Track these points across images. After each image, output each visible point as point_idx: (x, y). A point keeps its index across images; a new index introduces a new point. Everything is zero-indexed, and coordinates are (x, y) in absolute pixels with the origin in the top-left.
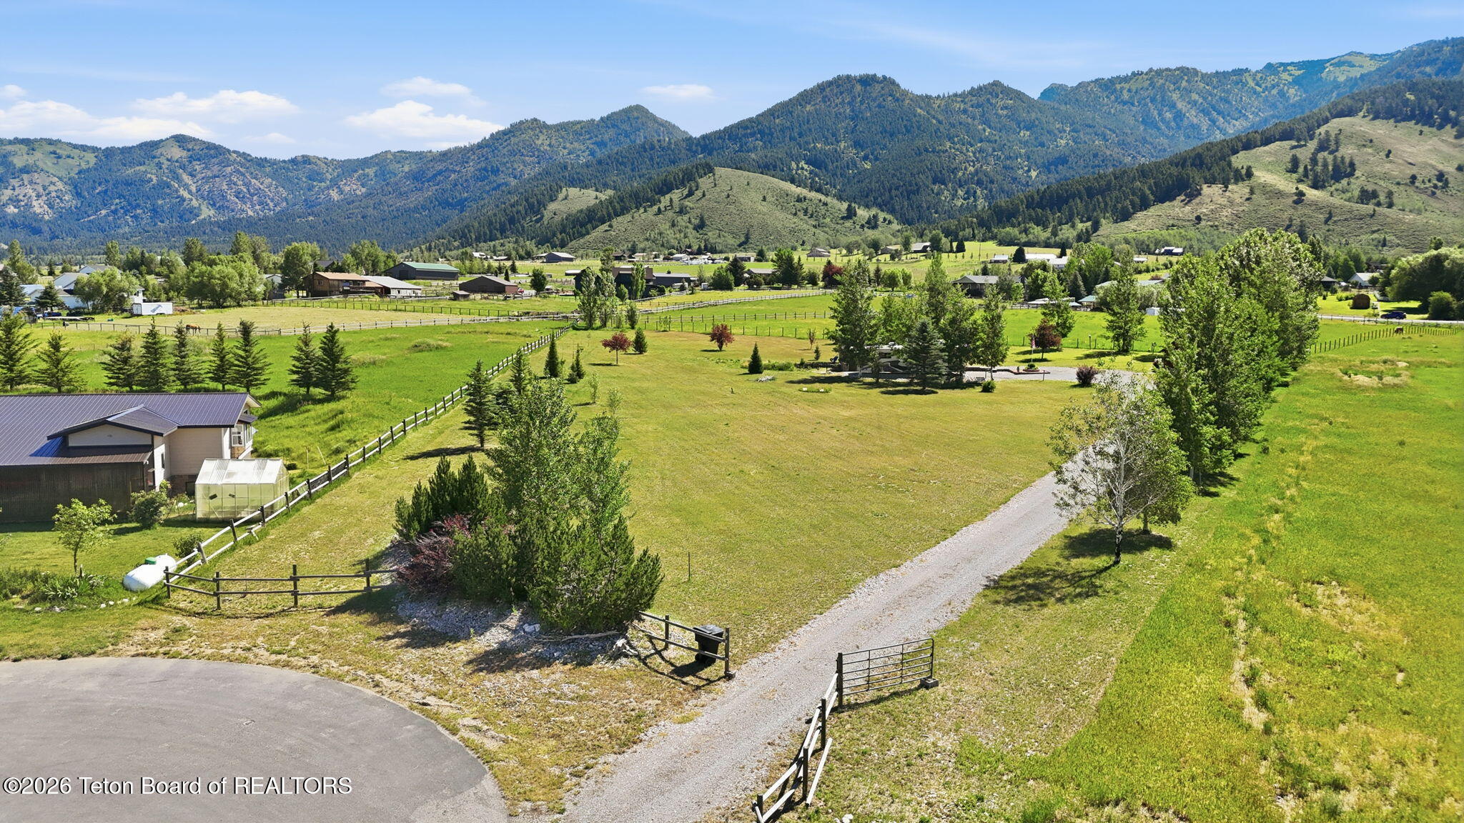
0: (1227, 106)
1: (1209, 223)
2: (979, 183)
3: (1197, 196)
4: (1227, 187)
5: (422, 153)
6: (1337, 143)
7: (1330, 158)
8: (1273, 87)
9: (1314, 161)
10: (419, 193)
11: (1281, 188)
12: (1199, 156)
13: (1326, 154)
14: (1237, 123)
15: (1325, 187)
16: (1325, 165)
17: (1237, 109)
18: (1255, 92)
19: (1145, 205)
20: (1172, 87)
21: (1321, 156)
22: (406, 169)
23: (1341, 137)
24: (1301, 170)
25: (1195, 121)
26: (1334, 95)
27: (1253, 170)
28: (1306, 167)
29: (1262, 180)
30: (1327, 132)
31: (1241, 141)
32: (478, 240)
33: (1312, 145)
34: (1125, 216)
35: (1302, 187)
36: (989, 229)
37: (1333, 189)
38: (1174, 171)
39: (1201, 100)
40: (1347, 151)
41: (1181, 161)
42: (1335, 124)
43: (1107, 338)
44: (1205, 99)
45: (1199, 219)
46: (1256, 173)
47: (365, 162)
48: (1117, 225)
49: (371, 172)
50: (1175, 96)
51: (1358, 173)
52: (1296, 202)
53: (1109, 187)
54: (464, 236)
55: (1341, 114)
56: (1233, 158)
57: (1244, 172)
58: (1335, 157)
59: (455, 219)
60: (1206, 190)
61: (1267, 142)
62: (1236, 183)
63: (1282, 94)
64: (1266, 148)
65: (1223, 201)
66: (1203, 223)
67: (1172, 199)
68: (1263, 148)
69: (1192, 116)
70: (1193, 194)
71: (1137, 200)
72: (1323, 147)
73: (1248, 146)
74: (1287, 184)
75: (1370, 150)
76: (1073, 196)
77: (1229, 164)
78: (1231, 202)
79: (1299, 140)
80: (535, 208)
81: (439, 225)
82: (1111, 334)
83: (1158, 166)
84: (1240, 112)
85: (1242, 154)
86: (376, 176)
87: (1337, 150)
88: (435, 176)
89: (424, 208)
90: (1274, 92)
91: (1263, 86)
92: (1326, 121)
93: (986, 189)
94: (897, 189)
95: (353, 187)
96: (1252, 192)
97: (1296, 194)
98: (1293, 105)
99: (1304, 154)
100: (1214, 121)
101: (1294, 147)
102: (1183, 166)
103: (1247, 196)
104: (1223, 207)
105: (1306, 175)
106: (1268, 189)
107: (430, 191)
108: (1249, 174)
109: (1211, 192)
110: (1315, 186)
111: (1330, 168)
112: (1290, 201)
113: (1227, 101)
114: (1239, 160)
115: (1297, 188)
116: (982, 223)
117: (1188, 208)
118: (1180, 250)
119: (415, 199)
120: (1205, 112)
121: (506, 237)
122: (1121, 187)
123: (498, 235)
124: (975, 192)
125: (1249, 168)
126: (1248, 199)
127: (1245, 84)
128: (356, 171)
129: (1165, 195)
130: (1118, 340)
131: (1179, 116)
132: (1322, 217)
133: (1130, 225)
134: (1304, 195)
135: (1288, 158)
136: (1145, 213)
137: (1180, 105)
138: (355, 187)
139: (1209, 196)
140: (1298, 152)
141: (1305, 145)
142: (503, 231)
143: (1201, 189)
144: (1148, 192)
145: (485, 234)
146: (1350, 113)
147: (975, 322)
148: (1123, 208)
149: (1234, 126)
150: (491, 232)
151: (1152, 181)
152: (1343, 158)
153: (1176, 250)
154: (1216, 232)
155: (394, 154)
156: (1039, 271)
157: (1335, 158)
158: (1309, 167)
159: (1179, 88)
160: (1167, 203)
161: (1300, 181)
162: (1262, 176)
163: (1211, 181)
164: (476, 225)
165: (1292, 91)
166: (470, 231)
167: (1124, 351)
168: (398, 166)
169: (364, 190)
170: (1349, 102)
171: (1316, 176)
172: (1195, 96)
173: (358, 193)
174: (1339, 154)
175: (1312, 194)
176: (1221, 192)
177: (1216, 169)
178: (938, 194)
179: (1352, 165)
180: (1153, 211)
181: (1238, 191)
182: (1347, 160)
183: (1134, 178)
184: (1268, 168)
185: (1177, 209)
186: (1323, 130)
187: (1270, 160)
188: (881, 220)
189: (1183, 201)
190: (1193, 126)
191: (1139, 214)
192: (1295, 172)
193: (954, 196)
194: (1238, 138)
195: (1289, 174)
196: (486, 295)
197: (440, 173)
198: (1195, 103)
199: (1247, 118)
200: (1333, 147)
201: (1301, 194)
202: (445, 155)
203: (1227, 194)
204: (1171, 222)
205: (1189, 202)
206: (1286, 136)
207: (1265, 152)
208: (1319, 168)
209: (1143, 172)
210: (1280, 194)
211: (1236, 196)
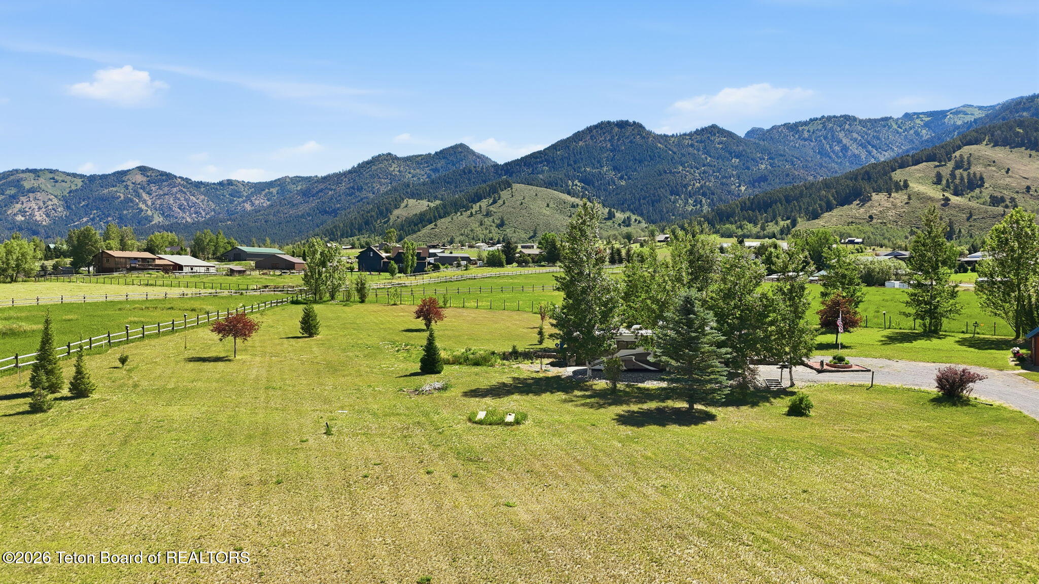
0: (878, 141)
1: (879, 221)
2: (704, 195)
3: (868, 201)
4: (890, 195)
5: (310, 177)
6: (969, 163)
7: (965, 174)
8: (911, 128)
9: (953, 175)
10: (306, 205)
11: (932, 195)
12: (867, 173)
13: (961, 170)
14: (886, 154)
15: (963, 195)
16: (962, 179)
17: (886, 144)
18: (898, 132)
19: (830, 208)
20: (839, 129)
21: (958, 172)
22: (299, 188)
23: (972, 159)
24: (944, 182)
25: (857, 152)
26: (956, 133)
27: (909, 182)
28: (948, 180)
29: (916, 189)
30: (961, 156)
31: (897, 162)
32: (342, 236)
33: (951, 165)
34: (815, 216)
35: (947, 194)
36: (713, 226)
37: (969, 196)
38: (850, 183)
39: (860, 138)
40: (977, 169)
41: (854, 177)
42: (966, 150)
43: (907, 315)
44: (863, 137)
45: (871, 217)
46: (911, 185)
47: (271, 184)
48: (810, 222)
49: (274, 190)
50: (841, 135)
51: (986, 185)
52: (943, 205)
53: (801, 194)
54: (333, 233)
55: (970, 143)
56: (893, 174)
57: (902, 184)
58: (969, 172)
59: (330, 222)
60: (875, 196)
61: (917, 163)
62: (897, 191)
63: (917, 134)
64: (916, 167)
65: (889, 205)
66: (875, 221)
67: (850, 203)
68: (913, 167)
69: (854, 149)
70: (866, 200)
71: (824, 204)
72: (959, 165)
73: (902, 166)
74: (935, 193)
75: (994, 168)
76: (775, 202)
77: (891, 179)
78: (895, 206)
79: (940, 161)
80: (384, 212)
81: (318, 226)
82: (912, 310)
83: (837, 180)
84: (888, 146)
85: (898, 171)
86: (277, 193)
87: (969, 168)
88: (317, 193)
89: (309, 215)
90: (912, 132)
91: (903, 128)
92: (959, 148)
93: (709, 198)
94: (644, 199)
95: (261, 201)
96: (909, 198)
97: (943, 200)
98: (927, 141)
99: (946, 171)
100: (870, 153)
101: (936, 166)
102: (856, 179)
103: (906, 201)
104: (888, 209)
105: (948, 186)
106: (921, 196)
107: (314, 203)
108: (906, 186)
109: (879, 199)
110: (956, 194)
111: (966, 181)
112: (938, 205)
113: (878, 139)
114: (898, 175)
115: (944, 195)
116: (708, 222)
117: (862, 210)
118: (860, 240)
119: (303, 208)
120: (863, 146)
121: (362, 234)
122: (811, 195)
123: (357, 233)
124: (701, 201)
125: (906, 181)
126: (907, 203)
127: (890, 127)
128: (264, 190)
129: (845, 201)
131: (845, 149)
132: (965, 216)
133: (820, 222)
134: (950, 200)
135: (933, 174)
136: (830, 213)
137: (845, 141)
138: (262, 201)
139: (877, 201)
140: (940, 169)
141: (945, 165)
142: (360, 230)
143: (871, 196)
144: (831, 198)
145: (347, 232)
146: (977, 142)
148: (813, 210)
149: (885, 156)
150: (351, 230)
151: (834, 191)
152: (975, 174)
153: (857, 240)
154: (885, 227)
155: (292, 179)
157: (969, 174)
158: (950, 181)
159: (843, 129)
160: (846, 207)
161: (944, 190)
162: (915, 187)
163: (878, 191)
164: (342, 225)
165: (924, 131)
166: (337, 230)
167: (932, 332)
168: (293, 186)
169: (268, 203)
170: (975, 134)
171: (956, 187)
172: (855, 135)
173: (265, 205)
174: (972, 171)
175: (955, 199)
176: (886, 198)
177: (881, 182)
178: (674, 202)
179: (982, 179)
180: (835, 212)
181: (899, 197)
182: (978, 176)
183: (820, 189)
184: (919, 181)
185: (854, 210)
186: (957, 154)
187: (920, 175)
188: (634, 220)
189: (857, 205)
190: (855, 155)
191: (826, 214)
192: (939, 184)
193: (686, 203)
194: (895, 160)
195: (935, 186)
197: (321, 191)
198: (856, 140)
199: (893, 150)
200: (966, 166)
201: (947, 199)
202: (325, 179)
203: (891, 199)
204: (850, 220)
205: (863, 205)
206: (929, 159)
207: (918, 170)
208: (957, 181)
209: (827, 185)
210: (931, 199)
211: (898, 201)
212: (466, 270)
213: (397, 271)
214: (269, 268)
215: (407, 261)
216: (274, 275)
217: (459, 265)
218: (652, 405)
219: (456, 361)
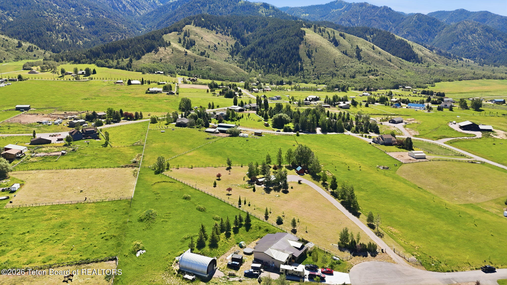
1: (164, 61)
2: (66, 32)
3: (158, 51)
4: (165, 48)
6: (189, 34)
7: (189, 39)
9: (184, 39)
11: (180, 49)
12: (153, 35)
16: (188, 41)
19: (144, 54)
21: (186, 37)
23: (189, 32)
29: (174, 46)
30: (186, 30)
33: (183, 34)
34: (139, 58)
37: (191, 49)
38: (149, 42)
40: (192, 37)
42: (187, 27)
45: (161, 59)
46: (172, 43)
48: (138, 61)
51: (196, 44)
52: (185, 55)
55: (187, 24)
61: (170, 32)
62: (167, 47)
64: (171, 34)
65: (166, 53)
66: (162, 61)
67: (151, 52)
71: (142, 53)
72: (185, 35)
73: (166, 33)
75: (197, 37)
77: (163, 40)
78: (168, 54)
79: (179, 32)
93: (69, 34)
94: (32, 32)
96: (173, 51)
101: (178, 34)
104: (166, 55)
106: (177, 50)
108: (170, 44)
109: (161, 49)
114: (165, 38)
115: (184, 49)
117: (156, 55)
118: (162, 72)
124: (65, 36)
125: (169, 42)
126: (172, 53)
129: (149, 50)
132: (193, 60)
134: (187, 53)
135: (178, 39)
139: (161, 51)
140: (180, 36)
141: (181, 34)
143: (159, 49)
144: (144, 49)
146: (189, 23)
148: (138, 55)
154: (167, 64)
158: (184, 42)
160: (149, 53)
163: (160, 46)
170: (189, 20)
171: (187, 45)
175: (189, 52)
176: (164, 50)
177: (160, 42)
178: (50, 36)
179: (194, 41)
181: (169, 50)
184: (173, 41)
185: (153, 55)
186: (184, 29)
187: (173, 38)
188: (34, 48)
189: (154, 53)
192: (181, 43)
193: (58, 37)
195: (179, 44)
200: (188, 35)
201: (186, 52)
203: (166, 51)
204: (153, 60)
205: (156, 53)
206: (175, 30)
210: (180, 52)
211: (169, 52)
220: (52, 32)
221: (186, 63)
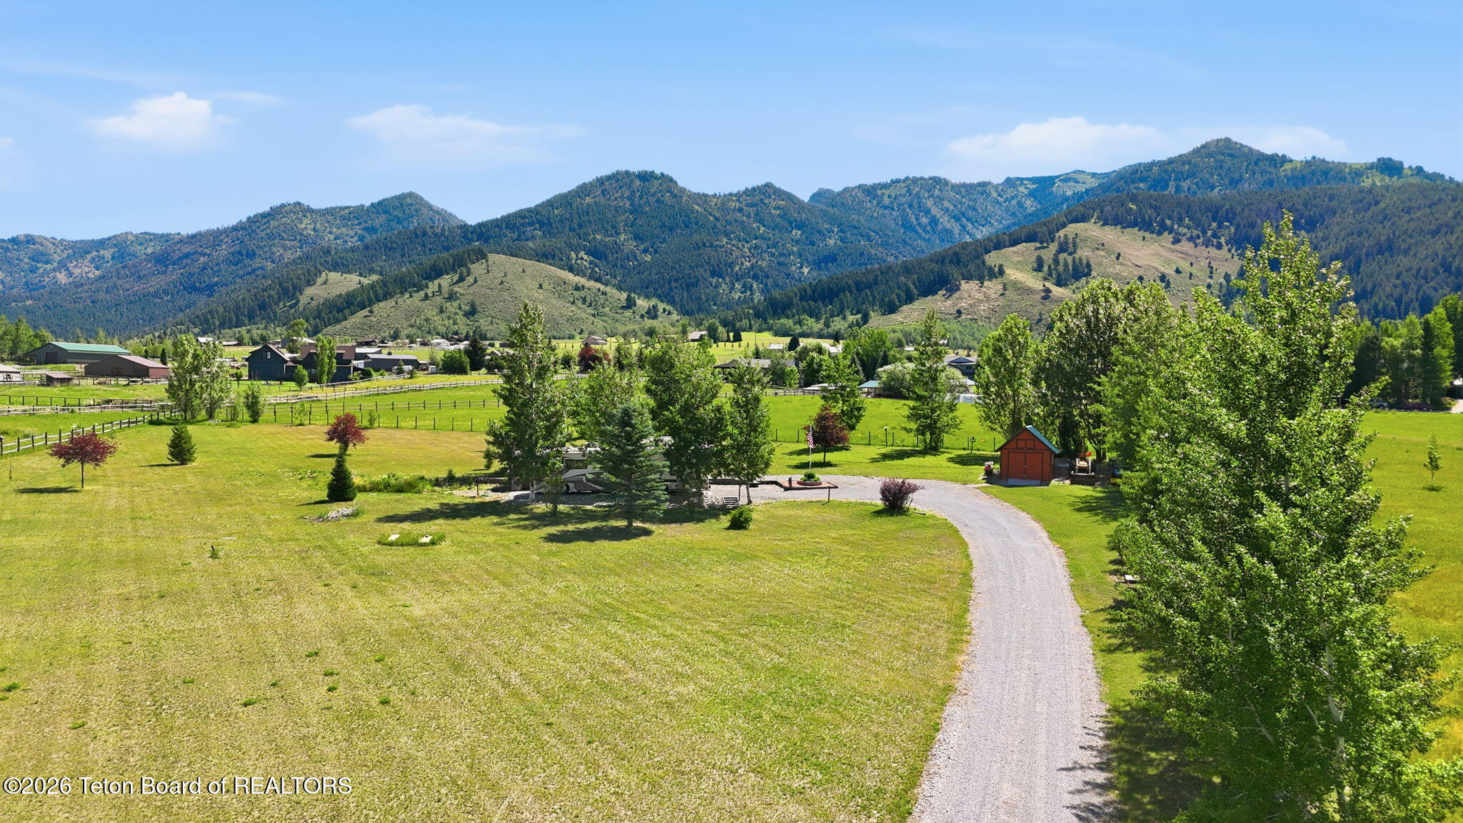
0: (974, 213)
1: (969, 317)
2: (755, 277)
3: (956, 291)
4: (982, 283)
5: (168, 235)
6: (1075, 245)
7: (1070, 259)
8: (1013, 198)
9: (1056, 261)
10: (162, 277)
11: (1030, 285)
12: (956, 254)
13: (1066, 255)
14: (984, 229)
15: (1067, 285)
16: (1066, 265)
17: (983, 216)
18: (998, 202)
19: (910, 299)
20: (927, 195)
21: (1062, 256)
22: (149, 251)
23: (1078, 241)
24: (1046, 269)
25: (948, 226)
26: (1065, 206)
27: (1005, 268)
28: (1050, 267)
29: (1013, 278)
30: (1066, 235)
31: (991, 241)
32: (222, 326)
33: (1054, 247)
34: (891, 309)
35: (1048, 284)
36: (765, 320)
37: (1074, 287)
38: (936, 267)
39: (952, 207)
40: (1084, 253)
41: (940, 259)
42: (1072, 229)
43: (908, 431)
44: (955, 206)
45: (959, 312)
46: (1008, 271)
47: (101, 244)
48: (885, 317)
49: (107, 254)
50: (930, 203)
51: (1094, 273)
52: (1044, 298)
53: (876, 281)
54: (207, 321)
55: (1076, 220)
56: (986, 257)
57: (996, 269)
58: (1074, 258)
59: (202, 303)
60: (964, 285)
61: (1014, 243)
62: (990, 280)
63: (1020, 205)
64: (1014, 249)
65: (980, 296)
66: (964, 316)
67: (935, 293)
68: (1011, 249)
69: (946, 222)
70: (953, 289)
71: (903, 295)
72: (1062, 248)
73: (998, 246)
74: (1035, 282)
75: (1102, 253)
76: (843, 290)
77: (983, 262)
78: (988, 298)
79: (1041, 242)
80: (290, 291)
81: (181, 310)
82: (914, 426)
83: (920, 262)
84: (986, 219)
85: (993, 253)
86: (113, 258)
87: (1075, 252)
88: (180, 259)
89: (166, 292)
90: (1014, 202)
91: (1004, 197)
92: (1064, 226)
93: (761, 283)
94: (676, 281)
95: (85, 269)
96: (1005, 289)
97: (1044, 291)
98: (1031, 215)
99: (1048, 254)
100: (964, 227)
101: (1037, 249)
102: (942, 263)
103: (1001, 292)
104: (980, 301)
105: (1050, 274)
106: (1019, 286)
107: (174, 274)
108: (1001, 272)
109: (969, 288)
110: (1059, 284)
111: (1071, 268)
112: (1038, 297)
113: (975, 210)
114: (992, 259)
115: (1044, 286)
116: (758, 315)
117: (949, 303)
119: (157, 283)
120: (957, 219)
121: (254, 324)
122: (887, 281)
123: (246, 322)
124: (752, 286)
125: (1001, 266)
126: (1002, 295)
127: (988, 195)
128: (89, 252)
129: (928, 290)
130: (923, 434)
131: (934, 221)
133: (897, 317)
134: (1050, 292)
135: (1034, 259)
136: (910, 306)
137: (934, 211)
138: (87, 269)
139: (967, 291)
140: (1043, 253)
141: (1047, 247)
142: (251, 318)
143: (960, 284)
144: (912, 286)
145: (231, 320)
146: (1083, 219)
147: (719, 409)
148: (890, 301)
149: (982, 232)
150: (237, 318)
151: (915, 277)
152: (1080, 259)
154: (975, 325)
155: (136, 236)
156: (815, 354)
157: (1074, 259)
158: (1053, 267)
159: (932, 196)
160: (930, 298)
161: (1045, 279)
162: (1012, 274)
163: (968, 278)
164: (221, 309)
165: (1028, 202)
166: (213, 317)
167: (933, 448)
168: (140, 248)
169: (97, 273)
170: (1082, 209)
171: (1059, 275)
172: (946, 204)
173: (91, 275)
174: (1077, 256)
175: (1057, 291)
176: (977, 288)
177: (972, 267)
178: (716, 287)
179: (1088, 265)
180: (917, 304)
181: (993, 287)
182: (1084, 262)
183: (899, 274)
184: (1018, 266)
185: (938, 303)
186: (1062, 233)
187: (1019, 259)
188: (661, 310)
189: (944, 295)
190: (946, 230)
191: (905, 308)
192: (1040, 271)
193: (732, 289)
194: (989, 239)
195: (1035, 273)
196: (102, 380)
197: (187, 255)
198: (947, 210)
199: (992, 225)
200: (1071, 249)
201: (1048, 291)
202: (193, 238)
203: (983, 289)
205: (950, 296)
206: (1030, 238)
207: (1013, 252)
208: (1061, 268)
209: (907, 269)
210: (1029, 291)
211: (991, 291)
212: (411, 378)
213: (307, 379)
214: (108, 376)
215: (322, 365)
216: (117, 385)
217: (400, 372)
218: (591, 525)
219: (375, 488)
220: (720, 280)
221: (1040, 320)
